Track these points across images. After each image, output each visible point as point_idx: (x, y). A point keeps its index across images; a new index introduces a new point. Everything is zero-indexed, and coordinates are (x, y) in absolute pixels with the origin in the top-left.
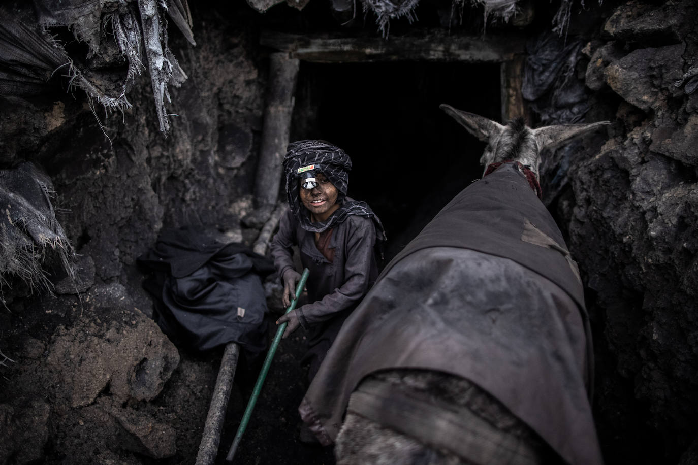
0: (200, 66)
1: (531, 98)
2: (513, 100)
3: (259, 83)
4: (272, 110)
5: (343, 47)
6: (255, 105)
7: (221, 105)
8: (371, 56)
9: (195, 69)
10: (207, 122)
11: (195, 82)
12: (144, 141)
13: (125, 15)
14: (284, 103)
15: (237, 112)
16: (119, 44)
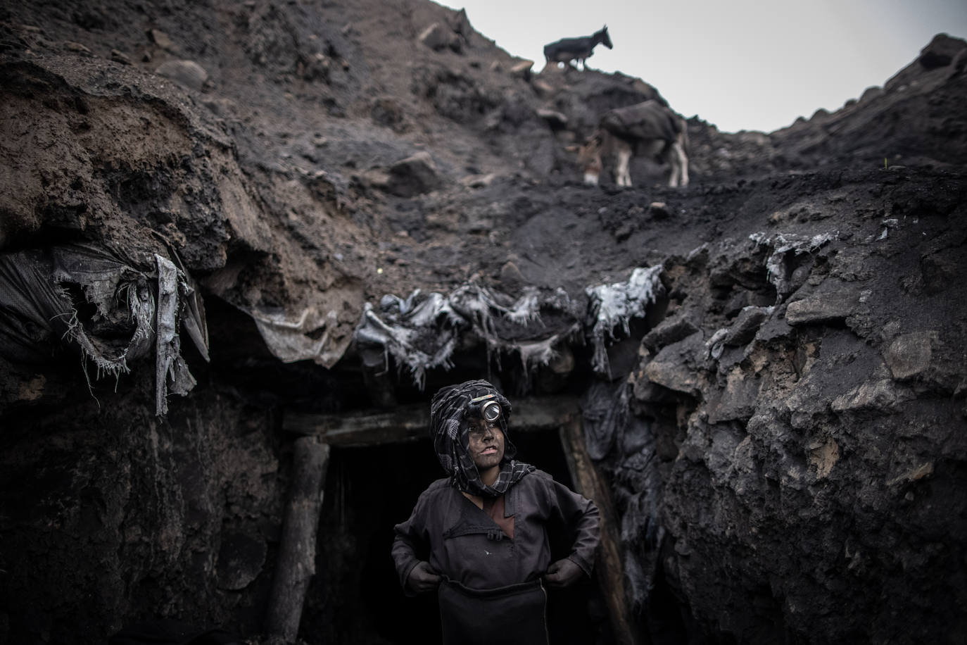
0: (208, 440)
1: (599, 456)
2: (581, 464)
3: (279, 480)
4: (295, 506)
5: (379, 423)
6: (272, 508)
7: (228, 506)
8: (412, 432)
9: (202, 442)
10: (208, 510)
11: (199, 456)
12: (123, 498)
13: (143, 288)
14: (310, 497)
15: (249, 518)
16: (130, 308)
